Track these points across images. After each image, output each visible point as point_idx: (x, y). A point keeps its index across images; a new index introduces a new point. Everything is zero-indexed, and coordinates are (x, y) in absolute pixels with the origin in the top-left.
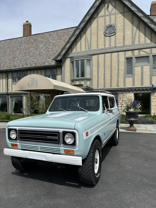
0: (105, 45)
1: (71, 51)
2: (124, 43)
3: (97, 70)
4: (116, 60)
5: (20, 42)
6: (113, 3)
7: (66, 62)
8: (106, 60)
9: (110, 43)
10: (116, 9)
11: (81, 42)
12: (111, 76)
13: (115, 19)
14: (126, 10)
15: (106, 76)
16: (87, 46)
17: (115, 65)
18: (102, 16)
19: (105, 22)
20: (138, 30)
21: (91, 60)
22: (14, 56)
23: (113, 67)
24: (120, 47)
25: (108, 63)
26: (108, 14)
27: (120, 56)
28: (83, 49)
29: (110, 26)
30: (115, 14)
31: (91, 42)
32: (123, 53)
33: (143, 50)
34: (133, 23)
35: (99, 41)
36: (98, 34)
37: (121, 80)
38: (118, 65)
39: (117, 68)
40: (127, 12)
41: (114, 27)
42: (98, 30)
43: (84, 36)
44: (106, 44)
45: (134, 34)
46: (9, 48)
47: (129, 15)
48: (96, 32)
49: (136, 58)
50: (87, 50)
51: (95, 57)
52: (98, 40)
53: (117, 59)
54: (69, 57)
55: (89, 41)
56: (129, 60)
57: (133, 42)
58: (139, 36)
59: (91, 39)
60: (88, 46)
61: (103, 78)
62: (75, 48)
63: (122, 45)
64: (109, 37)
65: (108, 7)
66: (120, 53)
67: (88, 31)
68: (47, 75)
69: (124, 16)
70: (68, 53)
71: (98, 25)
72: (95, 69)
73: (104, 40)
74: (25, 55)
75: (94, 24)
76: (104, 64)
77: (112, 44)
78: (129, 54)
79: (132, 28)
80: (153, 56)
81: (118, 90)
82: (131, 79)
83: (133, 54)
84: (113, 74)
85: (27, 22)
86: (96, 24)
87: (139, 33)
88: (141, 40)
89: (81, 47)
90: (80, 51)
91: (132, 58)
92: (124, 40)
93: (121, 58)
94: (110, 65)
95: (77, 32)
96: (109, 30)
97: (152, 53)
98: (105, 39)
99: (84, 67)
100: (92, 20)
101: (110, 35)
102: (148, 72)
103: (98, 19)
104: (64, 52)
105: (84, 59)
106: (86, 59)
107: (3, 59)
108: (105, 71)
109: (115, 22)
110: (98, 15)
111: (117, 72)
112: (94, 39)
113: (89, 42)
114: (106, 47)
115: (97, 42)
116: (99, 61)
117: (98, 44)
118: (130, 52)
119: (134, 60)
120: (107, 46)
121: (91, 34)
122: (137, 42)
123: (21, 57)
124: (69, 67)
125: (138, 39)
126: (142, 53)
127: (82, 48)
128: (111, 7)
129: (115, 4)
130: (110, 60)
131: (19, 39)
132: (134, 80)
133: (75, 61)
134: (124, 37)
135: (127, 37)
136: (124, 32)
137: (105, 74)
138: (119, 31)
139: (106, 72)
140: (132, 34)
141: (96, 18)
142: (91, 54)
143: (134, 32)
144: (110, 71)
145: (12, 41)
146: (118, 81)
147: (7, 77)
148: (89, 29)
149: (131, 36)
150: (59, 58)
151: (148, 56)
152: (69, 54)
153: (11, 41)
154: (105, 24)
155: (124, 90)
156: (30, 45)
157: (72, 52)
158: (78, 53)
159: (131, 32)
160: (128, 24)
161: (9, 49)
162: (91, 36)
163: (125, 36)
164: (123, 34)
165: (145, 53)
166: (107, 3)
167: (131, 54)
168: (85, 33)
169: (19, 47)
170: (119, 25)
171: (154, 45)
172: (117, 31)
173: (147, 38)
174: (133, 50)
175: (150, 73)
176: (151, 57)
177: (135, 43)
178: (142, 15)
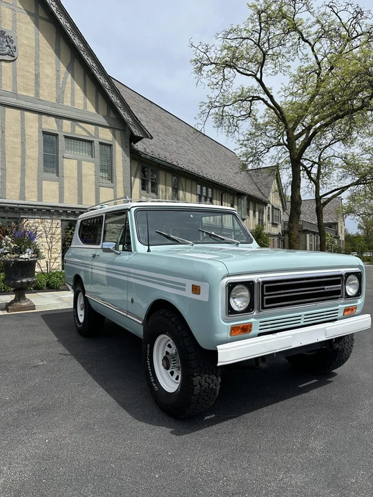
2: (37, 93)
4: (17, 127)
12: (3, 169)
13: (14, 21)
14: (42, 13)
17: (13, 140)
20: (70, 75)
23: (8, 145)
24: (27, 99)
27: (28, 124)
30: (12, 7)
32: (36, 116)
33: (81, 124)
34: (58, 53)
37: (31, 183)
38: (23, 143)
39: (19, 152)
40: (45, 19)
41: (12, 41)
45: (62, 80)
47: (50, 27)
49: (66, 137)
53: (20, 127)
56: (49, 138)
57: (60, 99)
58: (73, 89)
63: (33, 96)
66: (27, 114)
69: (37, 25)
77: (3, 82)
78: (50, 124)
79: (57, 65)
80: (101, 143)
81: (22, 209)
82: (54, 186)
83: (60, 126)
84: (8, 165)
87: (72, 83)
88: (76, 101)
91: (56, 135)
92: (37, 84)
93: (31, 127)
97: (98, 138)
102: (91, 175)
109: (14, 28)
111: (19, 160)
118: (53, 119)
119: (62, 142)
122: (67, 103)
125: (69, 95)
126: (80, 131)
132: (63, 188)
134: (37, 76)
135: (44, 80)
136: (37, 65)
138: (25, 56)
140: (58, 78)
143: (62, 76)
146: (23, 185)
149: (55, 81)
151: (91, 142)
155: (38, 210)
159: (55, 72)
160: (48, 50)
163: (41, 76)
164: (36, 70)
165: (85, 134)
167: (55, 125)
170: (26, 42)
171: (103, 121)
172: (20, 53)
173: (88, 101)
174: (59, 117)
175: (96, 178)
176: (96, 144)
177: (65, 104)
178: (81, 45)
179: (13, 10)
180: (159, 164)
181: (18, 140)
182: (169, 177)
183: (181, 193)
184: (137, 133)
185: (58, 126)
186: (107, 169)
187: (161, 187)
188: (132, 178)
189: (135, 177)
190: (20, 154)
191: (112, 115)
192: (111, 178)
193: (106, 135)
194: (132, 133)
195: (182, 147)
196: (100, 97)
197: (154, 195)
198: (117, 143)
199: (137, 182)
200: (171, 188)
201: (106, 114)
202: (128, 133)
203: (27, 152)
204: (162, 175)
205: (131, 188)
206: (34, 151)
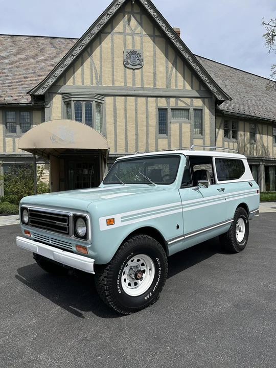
0: (125, 82)
1: (63, 82)
2: (155, 85)
3: (113, 121)
4: (144, 109)
6: (138, 16)
7: (54, 100)
8: (128, 107)
9: (134, 80)
10: (142, 27)
11: (83, 69)
12: (137, 135)
13: (142, 44)
14: (157, 33)
15: (128, 134)
16: (94, 78)
17: (142, 117)
18: (120, 33)
19: (125, 44)
20: (174, 68)
21: (102, 103)
23: (139, 120)
24: (149, 89)
25: (131, 113)
26: (130, 32)
27: (150, 105)
28: (87, 82)
29: (133, 53)
30: (140, 35)
31: (101, 72)
32: (154, 99)
33: (181, 99)
34: (167, 56)
35: (115, 73)
36: (113, 61)
37: (152, 141)
38: (147, 117)
39: (145, 123)
40: (159, 36)
41: (140, 56)
42: (113, 54)
43: (89, 59)
44: (128, 80)
45: (169, 72)
47: (162, 41)
48: (110, 56)
49: (172, 109)
50: (95, 85)
51: (108, 100)
52: (113, 71)
54: (59, 92)
55: (98, 69)
56: (162, 112)
57: (168, 85)
58: (176, 76)
59: (101, 68)
60: (97, 79)
61: (123, 137)
62: (72, 78)
63: (153, 87)
64: (132, 70)
65: (129, 20)
66: (149, 99)
67: (96, 53)
68: (8, 121)
69: (154, 41)
70: (58, 84)
71: (113, 46)
72: (109, 119)
73: (123, 73)
75: (106, 43)
76: (126, 114)
77: (136, 82)
78: (163, 103)
79: (167, 64)
80: (194, 109)
82: (165, 142)
83: (168, 103)
84: (139, 132)
86: (110, 44)
87: (176, 73)
88: (179, 84)
89: (83, 78)
90: (81, 85)
91: (166, 109)
92: (155, 79)
93: (151, 107)
94: (134, 116)
95: (78, 51)
96: (132, 58)
97: (193, 106)
98: (125, 72)
99: (91, 114)
100: (103, 35)
101: (134, 67)
102: (187, 132)
103: (112, 35)
104: (50, 82)
105: (92, 101)
106: (96, 102)
108: (126, 125)
109: (142, 48)
110: (112, 29)
111: (145, 128)
112: (107, 69)
113: (99, 73)
114: (128, 85)
115: (113, 75)
116: (117, 107)
117: (113, 79)
118: (164, 99)
119: (169, 111)
120: (130, 85)
121: (101, 58)
122: (173, 87)
124: (60, 110)
125: (174, 81)
126: (181, 104)
127: (85, 81)
128: (133, 22)
129: (141, 19)
130: (134, 108)
132: (170, 142)
133: (74, 101)
134: (155, 74)
135: (159, 76)
136: (155, 67)
137: (126, 130)
138: (148, 63)
139: (128, 127)
140: (167, 72)
141: (109, 33)
142: (102, 93)
143: (170, 70)
144: (134, 126)
146: (147, 143)
148: (98, 50)
149: (165, 74)
150: (41, 92)
151: (188, 110)
152: (60, 87)
154: (125, 47)
157: (65, 84)
158: (78, 87)
159: (165, 68)
160: (161, 56)
162: (101, 62)
163: (157, 73)
164: (154, 70)
165: (184, 105)
166: (128, 13)
167: (165, 102)
168: (90, 55)
170: (148, 54)
171: (197, 94)
172: (145, 62)
173: (186, 82)
174: (167, 97)
175: (191, 134)
176: (192, 111)
177: (172, 88)
178: (181, 47)
179: (141, 36)
180: (238, 117)
181: (144, 116)
182: (247, 125)
183: (258, 136)
184: (220, 98)
185: (167, 103)
186: (199, 126)
187: (240, 133)
188: (217, 130)
189: (219, 129)
190: (145, 125)
191: (202, 89)
192: (201, 132)
193: (198, 103)
194: (216, 99)
195: (260, 100)
196: (194, 78)
197: (234, 140)
198: (206, 107)
199: (221, 132)
200: (248, 134)
201: (198, 89)
202: (214, 99)
203: (150, 123)
204: (241, 124)
205: (216, 137)
206: (154, 121)
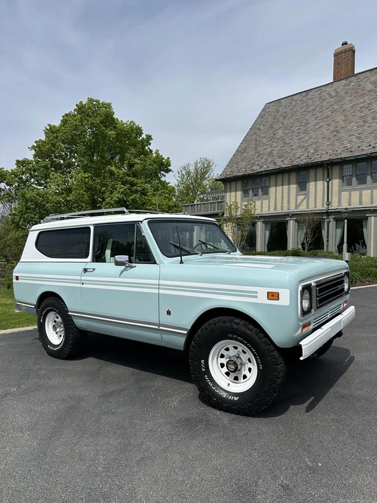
5: (333, 94)
22: (332, 128)
46: (309, 112)
74: (365, 122)
85: (345, 44)
107: (307, 138)
123: (355, 128)
131: (328, 89)
145: (309, 96)
147: (328, 176)
153: (306, 96)
156: (366, 98)
161: (310, 114)
169: (336, 107)
